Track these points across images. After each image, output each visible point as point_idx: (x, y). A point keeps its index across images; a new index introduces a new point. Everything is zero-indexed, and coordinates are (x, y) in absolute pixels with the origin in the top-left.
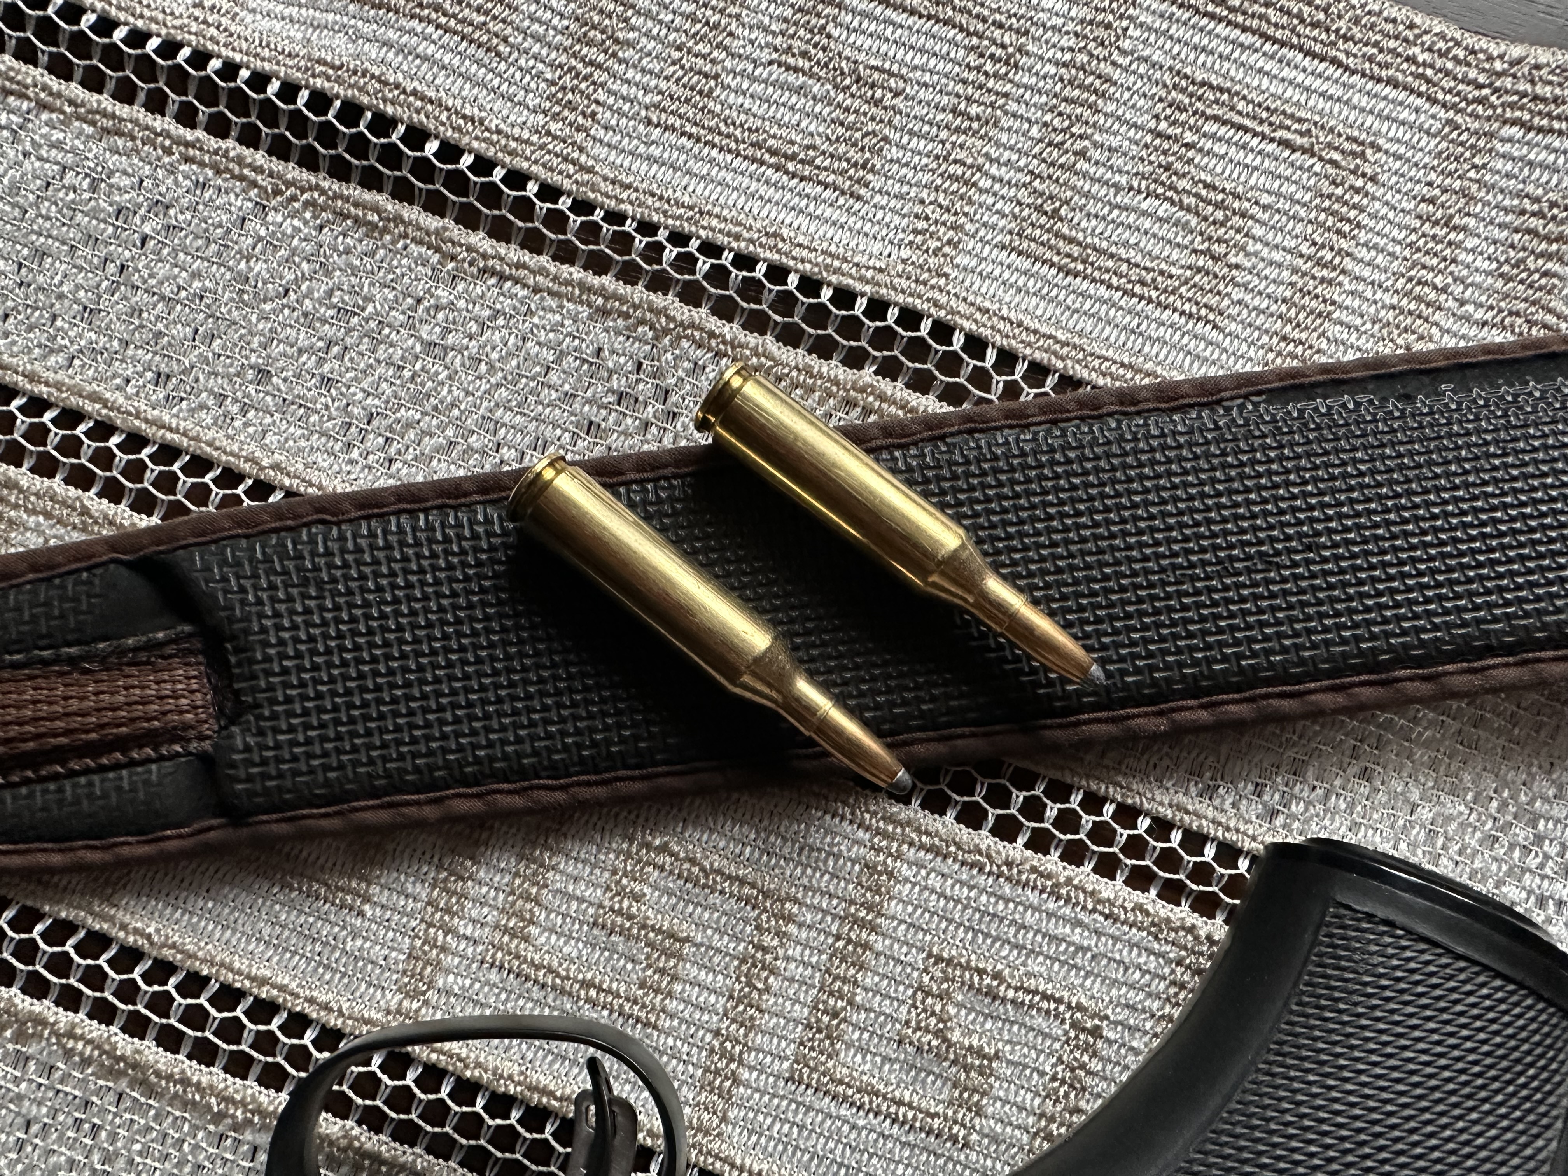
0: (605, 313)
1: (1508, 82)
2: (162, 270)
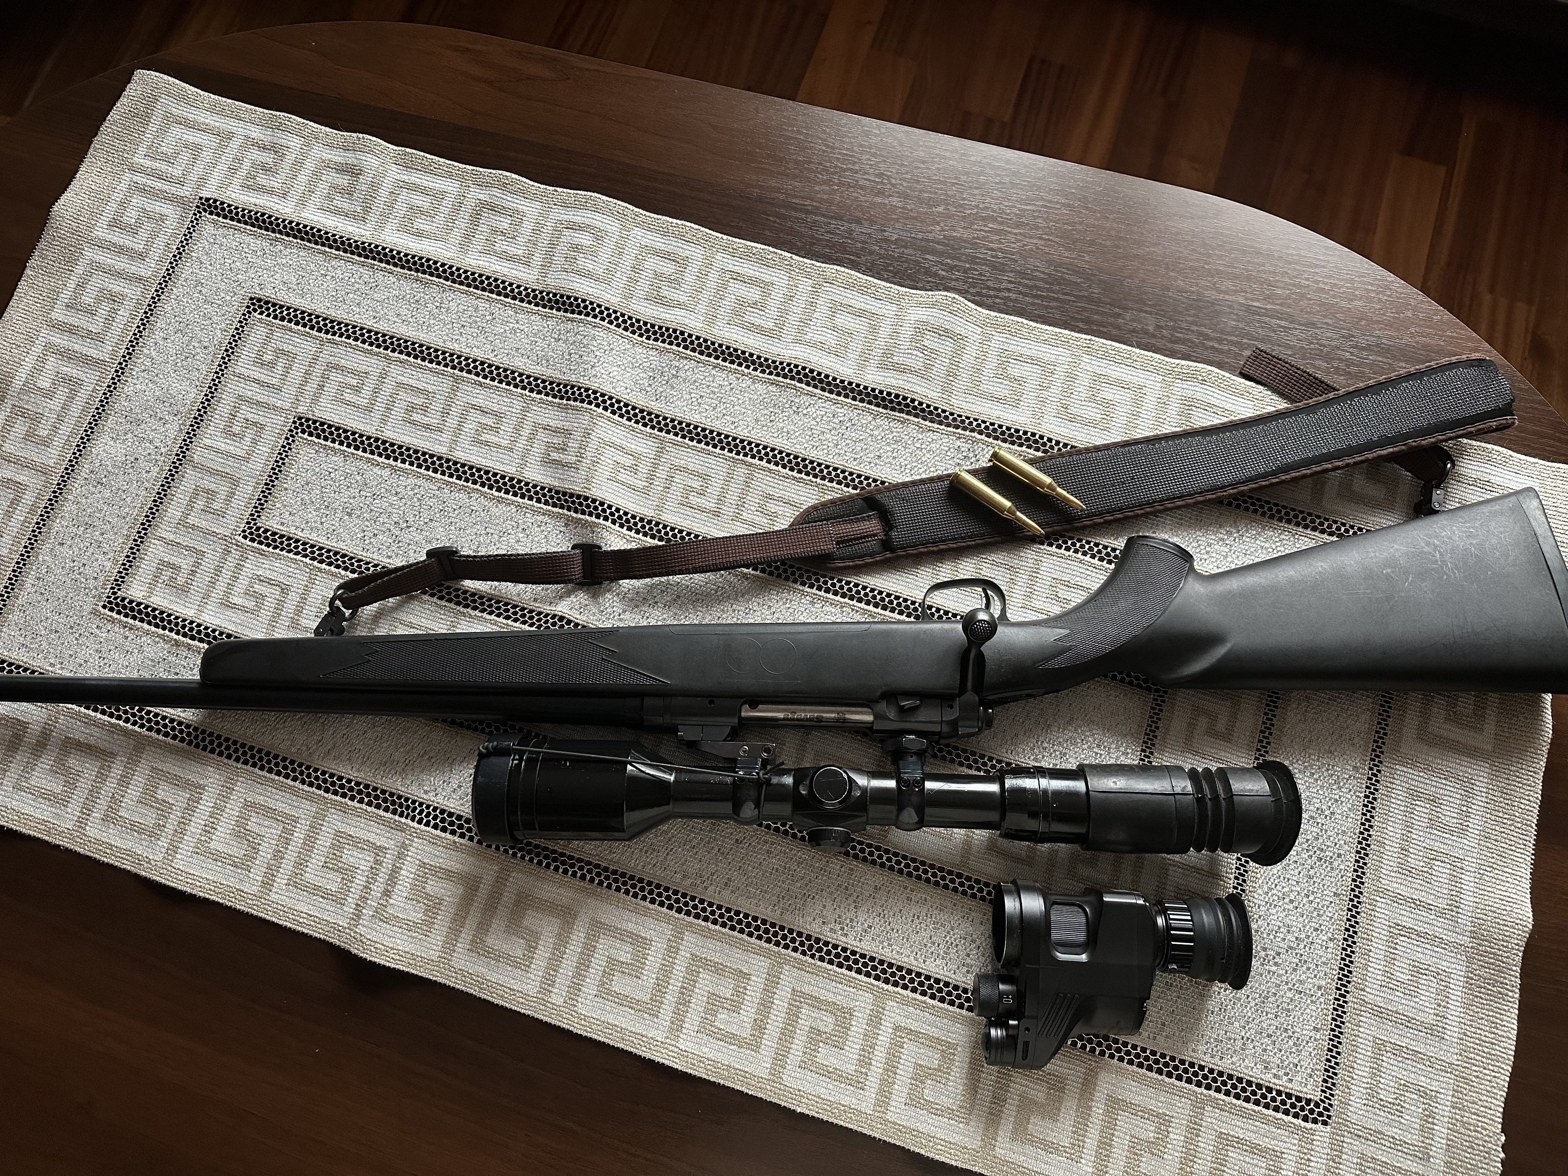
0: (960, 438)
1: (1176, 369)
2: (853, 434)
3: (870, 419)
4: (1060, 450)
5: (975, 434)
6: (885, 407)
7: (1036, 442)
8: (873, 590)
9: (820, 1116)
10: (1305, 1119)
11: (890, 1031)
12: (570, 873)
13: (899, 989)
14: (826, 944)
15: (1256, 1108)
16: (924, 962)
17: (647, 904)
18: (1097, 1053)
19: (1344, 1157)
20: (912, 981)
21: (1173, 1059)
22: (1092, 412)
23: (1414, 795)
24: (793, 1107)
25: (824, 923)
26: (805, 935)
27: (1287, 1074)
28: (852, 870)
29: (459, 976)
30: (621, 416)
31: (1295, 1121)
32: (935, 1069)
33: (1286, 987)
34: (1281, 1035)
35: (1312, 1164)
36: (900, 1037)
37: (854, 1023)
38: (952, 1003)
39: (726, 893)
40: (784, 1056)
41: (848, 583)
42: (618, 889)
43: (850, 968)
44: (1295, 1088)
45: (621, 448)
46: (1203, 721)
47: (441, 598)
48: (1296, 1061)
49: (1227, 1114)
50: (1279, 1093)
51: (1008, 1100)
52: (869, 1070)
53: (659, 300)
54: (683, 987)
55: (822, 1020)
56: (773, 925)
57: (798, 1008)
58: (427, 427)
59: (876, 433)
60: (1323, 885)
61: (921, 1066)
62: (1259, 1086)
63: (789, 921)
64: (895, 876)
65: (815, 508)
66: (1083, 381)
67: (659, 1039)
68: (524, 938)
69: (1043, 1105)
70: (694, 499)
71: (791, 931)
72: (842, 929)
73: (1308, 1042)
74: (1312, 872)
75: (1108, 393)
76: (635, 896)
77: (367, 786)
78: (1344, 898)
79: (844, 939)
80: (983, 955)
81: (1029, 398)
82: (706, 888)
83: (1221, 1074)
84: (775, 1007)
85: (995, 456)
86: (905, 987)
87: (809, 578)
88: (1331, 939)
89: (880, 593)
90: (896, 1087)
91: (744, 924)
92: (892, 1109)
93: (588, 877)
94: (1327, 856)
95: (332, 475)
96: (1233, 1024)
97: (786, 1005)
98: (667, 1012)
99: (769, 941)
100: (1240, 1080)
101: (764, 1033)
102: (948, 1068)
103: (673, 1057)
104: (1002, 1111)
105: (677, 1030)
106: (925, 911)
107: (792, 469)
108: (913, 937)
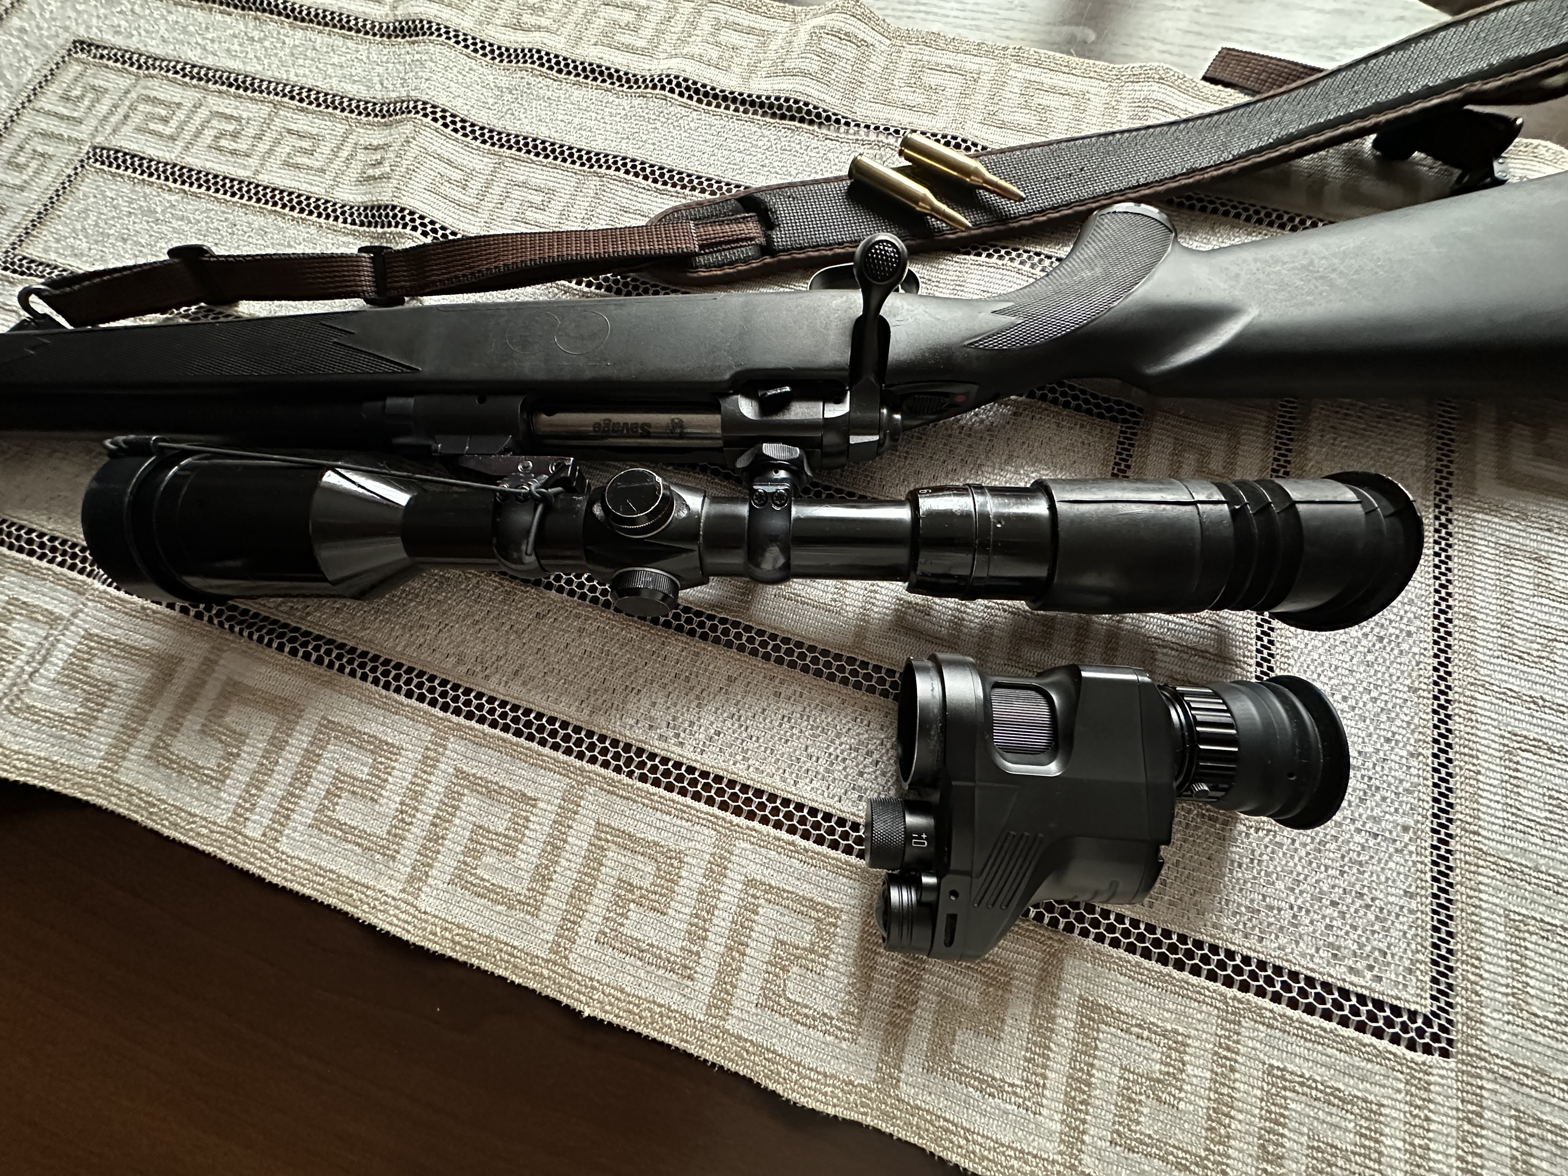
6: (774, 115)
9: (622, 1022)
10: (1411, 1046)
11: (739, 886)
12: (300, 654)
13: (755, 824)
14: (652, 756)
15: (1326, 1024)
16: (796, 783)
17: (402, 698)
18: (1061, 926)
19: (1487, 1114)
20: (775, 811)
21: (1183, 939)
22: (1026, 115)
24: (578, 1006)
25: (651, 727)
26: (622, 745)
27: (1370, 968)
28: (697, 654)
29: (124, 796)
31: (1394, 1048)
32: (805, 949)
33: (1352, 828)
34: (1353, 902)
35: (1433, 1127)
36: (754, 896)
37: (684, 874)
38: (834, 845)
39: (516, 684)
40: (574, 923)
43: (683, 792)
44: (1388, 991)
45: (450, 163)
48: (1383, 946)
49: (1278, 1034)
50: (1362, 999)
51: (920, 1003)
52: (703, 947)
53: (518, 27)
55: (636, 869)
56: (577, 730)
57: (602, 848)
58: (233, 153)
60: (1391, 676)
61: (783, 943)
62: (1327, 987)
63: (601, 723)
64: (759, 662)
66: (1013, 88)
67: (389, 892)
68: (221, 741)
69: (975, 1013)
70: (532, 215)
71: (602, 738)
72: (677, 736)
73: (1397, 916)
74: (1370, 657)
75: (1045, 100)
76: (387, 686)
78: (1426, 694)
79: (678, 750)
80: (884, 774)
81: (948, 102)
82: (488, 677)
83: (1262, 965)
84: (568, 847)
85: (906, 143)
86: (765, 821)
88: (1412, 755)
90: (743, 975)
91: (534, 727)
92: (734, 1012)
93: (326, 661)
94: (1391, 635)
96: (1273, 884)
97: (585, 845)
98: (408, 856)
99: (568, 752)
100: (1294, 976)
101: (548, 888)
102: (826, 947)
103: (406, 922)
104: (909, 1021)
105: (420, 880)
106: (800, 709)
108: (781, 748)
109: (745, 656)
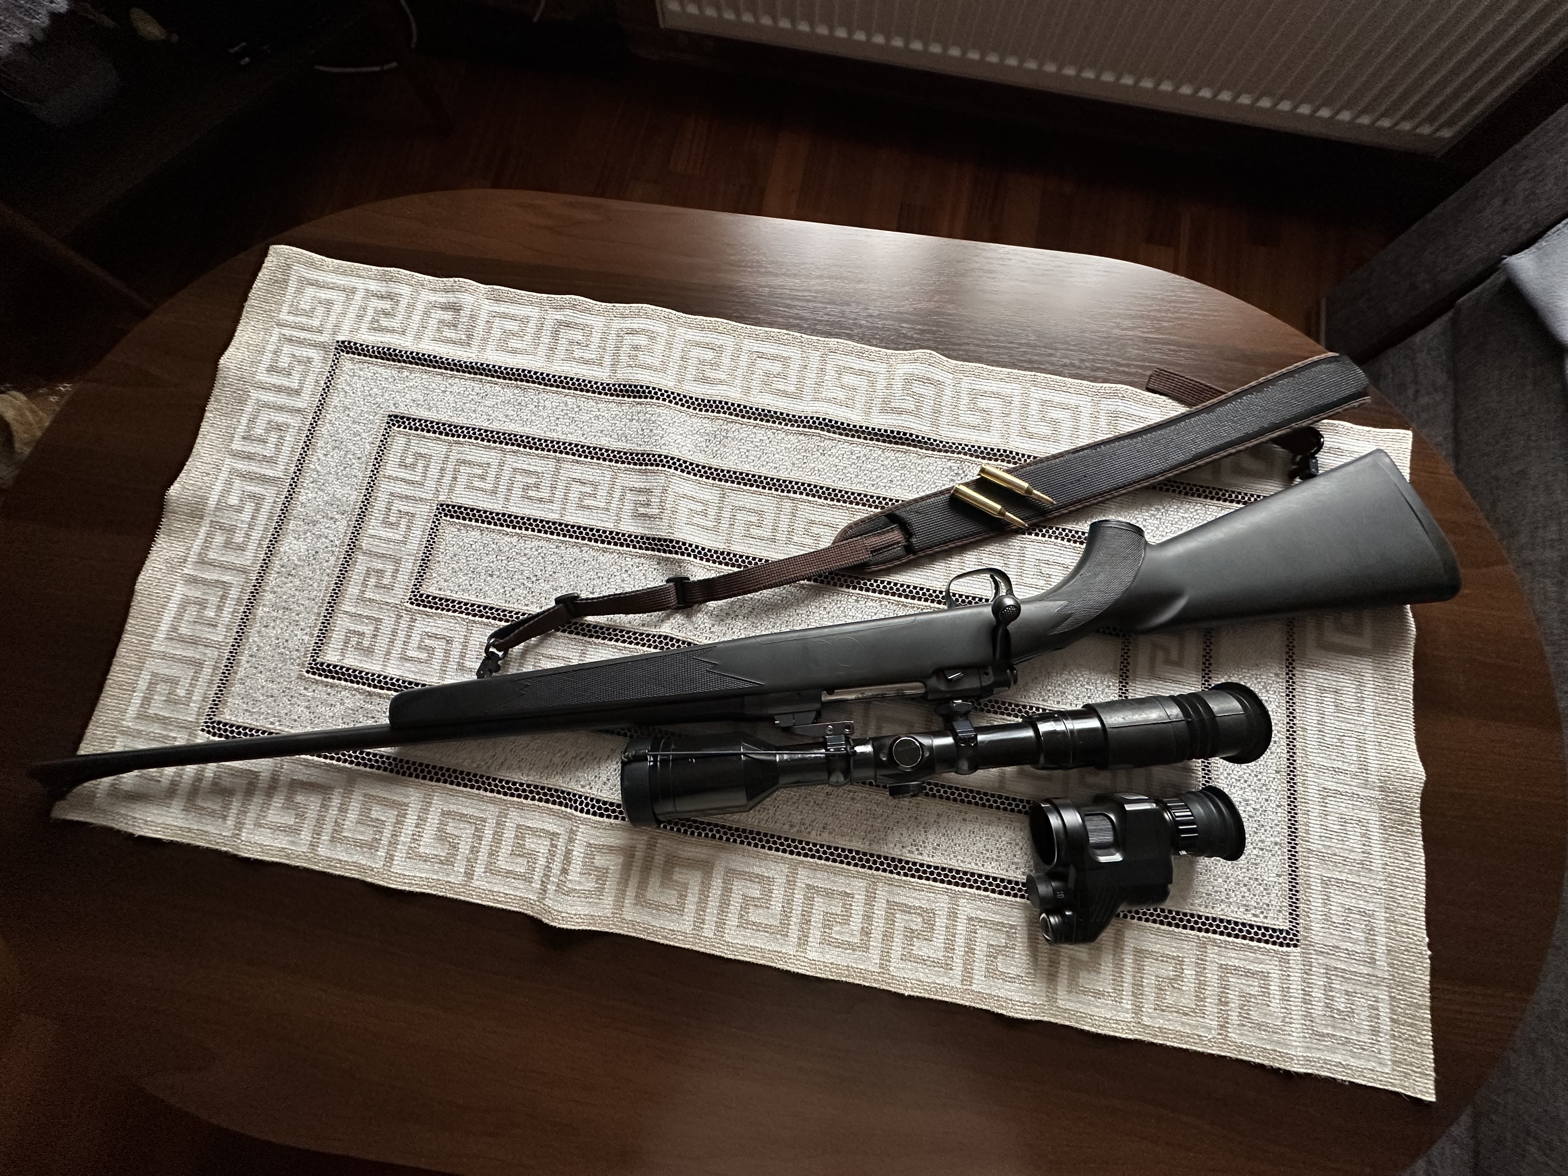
0: (950, 460)
1: (1101, 391)
2: (868, 466)
3: (880, 452)
4: (1025, 461)
5: (962, 456)
6: (890, 442)
7: (1007, 456)
8: (902, 585)
9: (923, 995)
10: (1281, 945)
11: (965, 921)
12: (703, 835)
13: (967, 889)
14: (907, 862)
15: (1244, 941)
16: (983, 865)
17: (766, 851)
18: (1122, 916)
19: (1314, 969)
20: (976, 881)
21: (1178, 913)
22: (1045, 430)
23: (1322, 690)
24: (901, 992)
25: (903, 847)
26: (890, 858)
27: (1262, 913)
28: (917, 804)
29: (631, 927)
30: (689, 473)
31: (1274, 947)
32: (1003, 947)
34: (1253, 883)
35: (1291, 978)
36: (974, 925)
37: (937, 920)
38: (1008, 894)
39: (825, 835)
40: (888, 952)
41: (882, 582)
42: (742, 843)
43: (927, 879)
44: (1269, 923)
45: (693, 498)
46: (1160, 655)
47: (571, 633)
48: (1267, 902)
49: (1223, 950)
50: (1259, 928)
51: (1063, 963)
52: (954, 954)
53: (705, 380)
54: (803, 910)
55: (912, 921)
56: (865, 854)
57: (893, 914)
58: (541, 500)
59: (886, 463)
60: (1267, 766)
61: (992, 945)
62: (1244, 925)
63: (876, 849)
65: (850, 527)
66: (1034, 407)
67: (792, 953)
68: (676, 890)
69: (1087, 963)
70: (754, 531)
71: (879, 857)
72: (918, 850)
73: (1274, 886)
75: (1054, 414)
76: (756, 845)
77: (536, 787)
78: (1284, 773)
79: (920, 857)
81: (997, 423)
82: (809, 833)
83: (1214, 919)
84: (876, 916)
85: (983, 470)
86: (971, 887)
87: (852, 582)
88: (1278, 806)
89: (908, 587)
90: (976, 964)
91: (843, 856)
92: (975, 981)
93: (718, 836)
95: (474, 547)
97: (884, 913)
98: (794, 933)
99: (863, 866)
100: (1229, 922)
101: (871, 937)
102: (1013, 944)
103: (805, 966)
104: (1057, 972)
105: (804, 944)
106: (978, 826)
107: (826, 499)
108: (972, 848)
109: (944, 801)
